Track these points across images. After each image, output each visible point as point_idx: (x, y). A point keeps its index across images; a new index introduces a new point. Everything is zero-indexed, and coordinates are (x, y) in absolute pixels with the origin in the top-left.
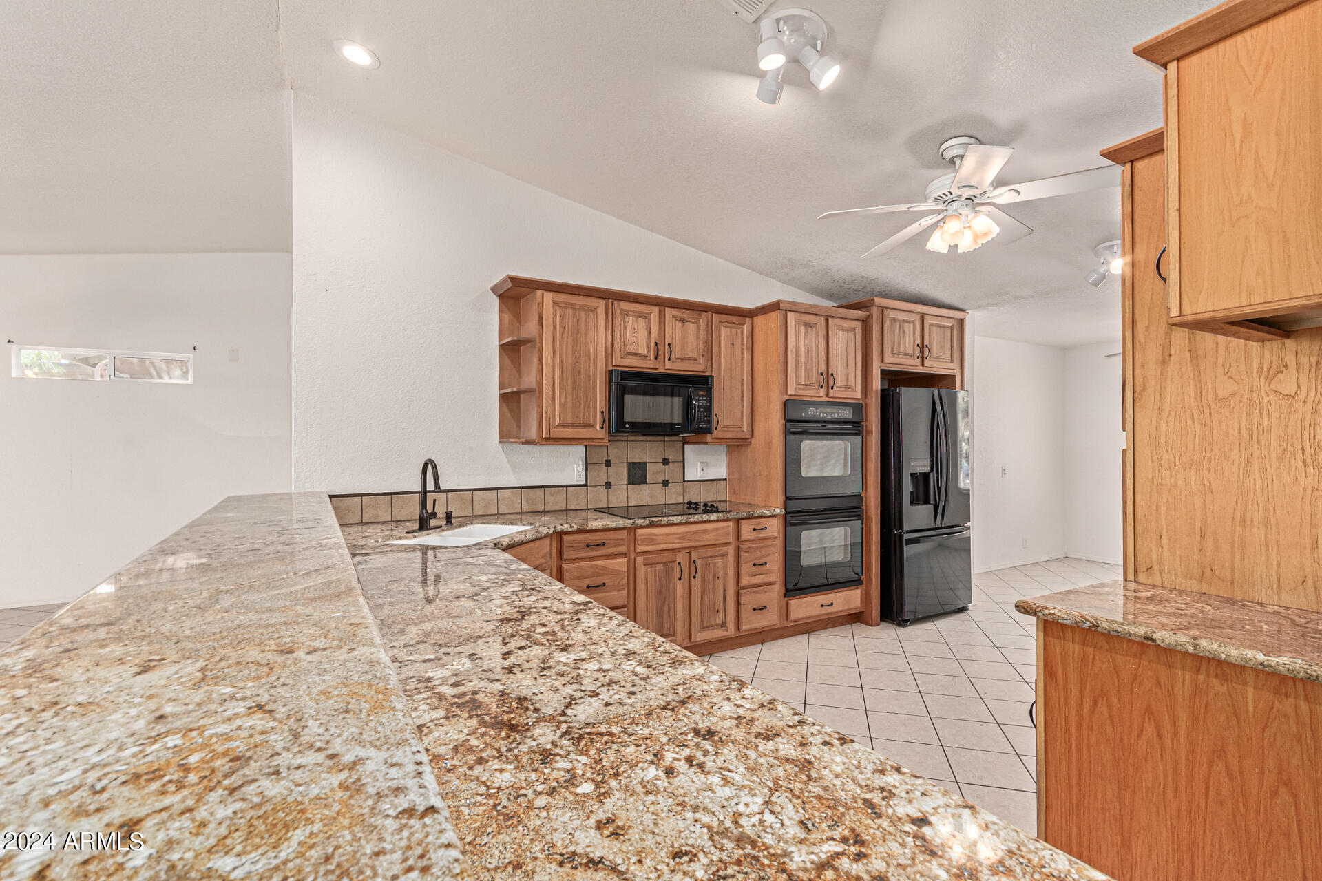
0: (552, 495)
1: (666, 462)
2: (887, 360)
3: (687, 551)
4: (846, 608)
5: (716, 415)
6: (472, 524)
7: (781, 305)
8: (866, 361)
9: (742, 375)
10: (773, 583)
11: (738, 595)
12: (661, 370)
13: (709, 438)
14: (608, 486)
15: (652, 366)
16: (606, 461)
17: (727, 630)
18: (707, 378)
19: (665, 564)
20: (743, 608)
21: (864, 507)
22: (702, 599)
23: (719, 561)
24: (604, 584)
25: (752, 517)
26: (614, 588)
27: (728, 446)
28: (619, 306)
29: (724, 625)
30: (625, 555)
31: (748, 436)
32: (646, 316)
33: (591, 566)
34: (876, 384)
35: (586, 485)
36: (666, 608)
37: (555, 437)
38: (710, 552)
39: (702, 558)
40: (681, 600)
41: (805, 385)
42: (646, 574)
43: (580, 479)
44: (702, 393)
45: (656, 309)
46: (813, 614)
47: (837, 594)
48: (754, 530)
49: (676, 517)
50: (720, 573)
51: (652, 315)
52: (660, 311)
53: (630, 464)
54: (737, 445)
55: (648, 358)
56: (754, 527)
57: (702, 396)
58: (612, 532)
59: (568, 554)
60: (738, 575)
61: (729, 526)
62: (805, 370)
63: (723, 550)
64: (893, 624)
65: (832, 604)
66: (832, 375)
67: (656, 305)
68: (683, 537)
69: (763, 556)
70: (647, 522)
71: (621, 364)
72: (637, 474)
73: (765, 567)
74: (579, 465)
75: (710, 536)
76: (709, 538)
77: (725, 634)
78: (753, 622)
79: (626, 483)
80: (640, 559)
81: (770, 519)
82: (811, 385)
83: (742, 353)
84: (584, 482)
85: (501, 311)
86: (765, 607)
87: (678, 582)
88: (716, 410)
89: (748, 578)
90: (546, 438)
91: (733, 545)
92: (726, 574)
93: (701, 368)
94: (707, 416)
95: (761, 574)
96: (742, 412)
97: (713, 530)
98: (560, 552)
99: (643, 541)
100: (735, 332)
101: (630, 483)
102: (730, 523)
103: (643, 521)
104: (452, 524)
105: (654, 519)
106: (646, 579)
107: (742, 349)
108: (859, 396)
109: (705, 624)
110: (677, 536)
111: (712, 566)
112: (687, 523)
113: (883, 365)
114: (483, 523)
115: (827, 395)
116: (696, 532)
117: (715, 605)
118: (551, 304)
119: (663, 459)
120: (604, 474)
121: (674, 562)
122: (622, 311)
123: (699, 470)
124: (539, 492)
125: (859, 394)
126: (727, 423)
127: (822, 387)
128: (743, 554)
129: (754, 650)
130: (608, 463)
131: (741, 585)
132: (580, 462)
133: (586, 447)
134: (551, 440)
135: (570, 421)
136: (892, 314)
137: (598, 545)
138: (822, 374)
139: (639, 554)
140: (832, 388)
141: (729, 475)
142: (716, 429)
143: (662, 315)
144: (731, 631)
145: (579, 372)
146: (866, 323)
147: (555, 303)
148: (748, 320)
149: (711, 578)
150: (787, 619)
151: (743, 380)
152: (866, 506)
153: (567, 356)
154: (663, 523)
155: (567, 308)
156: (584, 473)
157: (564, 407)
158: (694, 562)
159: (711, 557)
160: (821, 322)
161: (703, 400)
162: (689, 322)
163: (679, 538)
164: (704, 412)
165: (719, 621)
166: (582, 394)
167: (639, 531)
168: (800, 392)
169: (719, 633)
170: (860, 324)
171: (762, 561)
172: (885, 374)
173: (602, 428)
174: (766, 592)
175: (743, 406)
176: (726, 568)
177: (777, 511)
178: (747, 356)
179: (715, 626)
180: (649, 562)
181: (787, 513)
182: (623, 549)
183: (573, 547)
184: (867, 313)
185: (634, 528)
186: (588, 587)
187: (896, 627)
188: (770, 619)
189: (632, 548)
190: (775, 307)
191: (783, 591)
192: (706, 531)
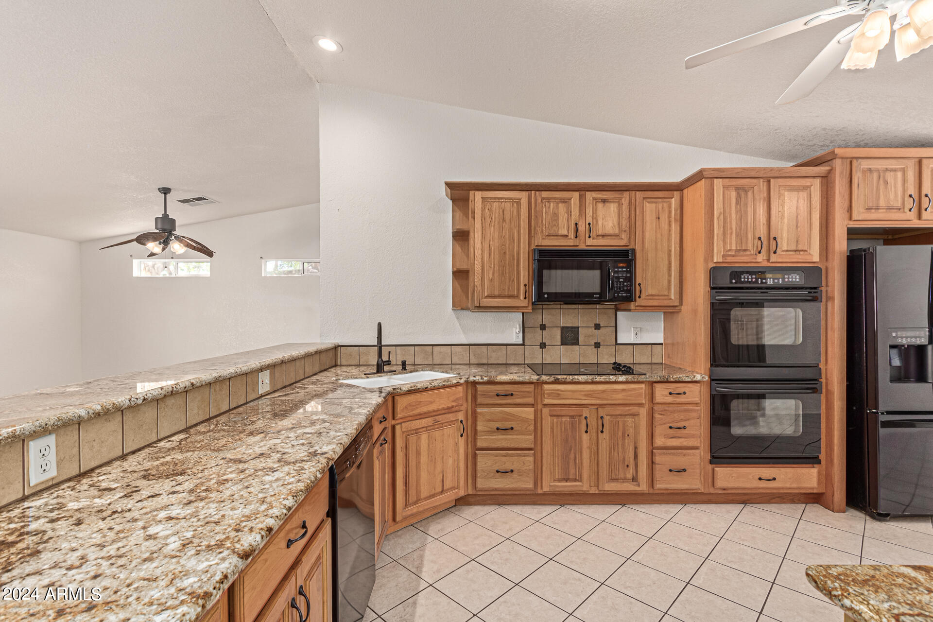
0: (494, 351)
1: (597, 327)
2: (855, 217)
3: (595, 407)
4: (795, 486)
5: (639, 285)
6: (423, 370)
7: (704, 173)
8: (827, 219)
9: (669, 246)
10: (697, 448)
11: (652, 454)
12: (582, 247)
13: (632, 305)
14: (543, 346)
15: (572, 244)
16: (541, 325)
17: (639, 485)
18: (627, 251)
19: (572, 417)
20: (657, 467)
21: (823, 380)
22: (610, 452)
23: (630, 420)
24: (512, 428)
25: (667, 382)
26: (521, 433)
27: (664, 313)
28: (540, 195)
29: (634, 479)
30: (532, 405)
31: (677, 303)
32: (566, 201)
33: (501, 412)
34: (841, 245)
35: (523, 345)
36: (572, 456)
37: (484, 305)
38: (619, 410)
39: (612, 415)
40: (588, 451)
41: (737, 251)
42: (552, 423)
43: (518, 340)
44: (621, 265)
45: (576, 195)
46: (748, 485)
47: (783, 469)
48: (670, 394)
49: (582, 376)
50: (631, 432)
51: (572, 199)
52: (580, 196)
53: (563, 328)
54: (670, 312)
55: (569, 237)
56: (670, 391)
57: (622, 268)
58: (520, 386)
59: (480, 400)
60: (652, 436)
61: (642, 388)
62: (737, 236)
63: (635, 409)
64: (865, 514)
65: (774, 479)
66: (775, 239)
67: (577, 191)
68: (589, 395)
69: (682, 420)
70: (552, 379)
71: (543, 244)
72: (570, 337)
73: (683, 431)
74: (516, 328)
75: (620, 396)
76: (619, 398)
77: (637, 488)
78: (666, 483)
79: (560, 344)
80: (546, 411)
81: (690, 385)
82: (745, 250)
83: (670, 225)
84: (522, 342)
85: (453, 211)
86: (684, 470)
87: (585, 435)
88: (639, 280)
89: (663, 440)
90: (477, 307)
91: (647, 406)
92: (637, 434)
93: (622, 243)
94: (627, 286)
95: (679, 438)
96: (669, 282)
97: (623, 390)
98: (474, 398)
99: (549, 395)
100: (660, 207)
101: (563, 343)
102: (643, 386)
103: (548, 377)
104: (405, 370)
105: (559, 377)
106: (552, 428)
107: (670, 222)
108: (816, 258)
109: (613, 476)
110: (583, 393)
111: (621, 424)
112: (593, 383)
113: (851, 223)
114: (431, 370)
115: (768, 260)
116: (604, 391)
117: (624, 459)
118: (480, 200)
119: (596, 325)
120: (538, 336)
121: (580, 416)
122: (543, 199)
123: (632, 334)
124: (484, 348)
125: (815, 256)
126: (651, 292)
127: (760, 252)
128: (657, 416)
129: (671, 510)
130: (543, 327)
131: (655, 445)
132: (518, 326)
133: (523, 314)
134: (480, 308)
135: (496, 293)
136: (865, 164)
137: (506, 395)
138: (760, 238)
139: (545, 405)
140: (775, 252)
141: (664, 340)
142: (640, 297)
143: (582, 198)
144: (644, 487)
145: (505, 253)
146: (827, 181)
147: (484, 199)
148: (677, 194)
149: (620, 434)
150: (713, 485)
151: (670, 251)
152: (827, 379)
153: (494, 241)
154: (568, 380)
155: (494, 201)
156: (521, 335)
157: (491, 281)
158: (602, 418)
159: (621, 415)
160: (762, 184)
161: (623, 271)
162: (610, 202)
163: (585, 395)
164: (624, 282)
165: (630, 476)
166: (507, 271)
167: (546, 387)
168: (729, 259)
169: (630, 487)
170: (818, 181)
171: (681, 424)
172: (853, 234)
173: (525, 298)
174: (684, 455)
175: (670, 275)
176: (636, 427)
177: (698, 377)
178: (675, 228)
179: (625, 480)
180: (555, 413)
181: (712, 380)
182: (530, 400)
183: (485, 395)
184: (828, 168)
185: (539, 384)
186: (498, 429)
187: (868, 518)
188: (692, 482)
189: (539, 400)
190: (699, 176)
191: (708, 456)
192: (615, 391)
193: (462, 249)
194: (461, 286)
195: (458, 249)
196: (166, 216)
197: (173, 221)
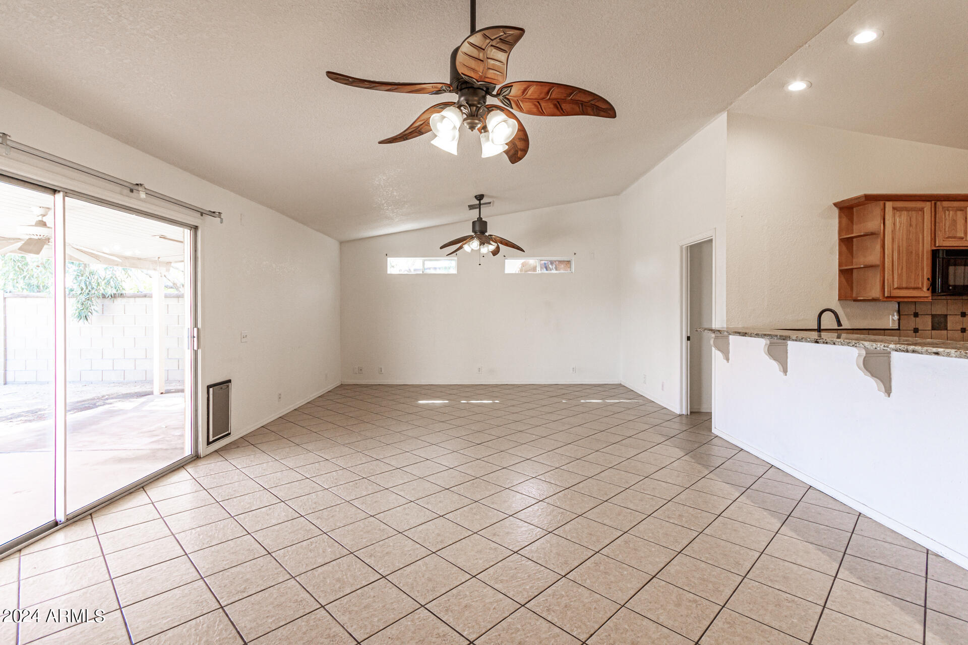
1: (963, 315)
14: (916, 330)
16: (914, 313)
28: (942, 205)
32: (963, 210)
35: (899, 329)
37: (894, 295)
43: (894, 325)
53: (933, 316)
55: (965, 239)
71: (943, 245)
72: (940, 323)
74: (893, 316)
79: (930, 329)
84: (897, 328)
85: (840, 217)
90: (887, 297)
101: (933, 329)
118: (891, 209)
119: (962, 313)
120: (913, 322)
122: (944, 208)
124: (865, 333)
130: (916, 315)
132: (895, 314)
133: (899, 303)
134: (890, 298)
135: (904, 285)
145: (911, 252)
147: (894, 208)
153: (902, 243)
155: (903, 210)
156: (897, 321)
157: (900, 276)
166: (914, 267)
173: (929, 290)
193: (847, 248)
194: (847, 281)
195: (844, 248)
196: (480, 219)
197: (486, 223)
